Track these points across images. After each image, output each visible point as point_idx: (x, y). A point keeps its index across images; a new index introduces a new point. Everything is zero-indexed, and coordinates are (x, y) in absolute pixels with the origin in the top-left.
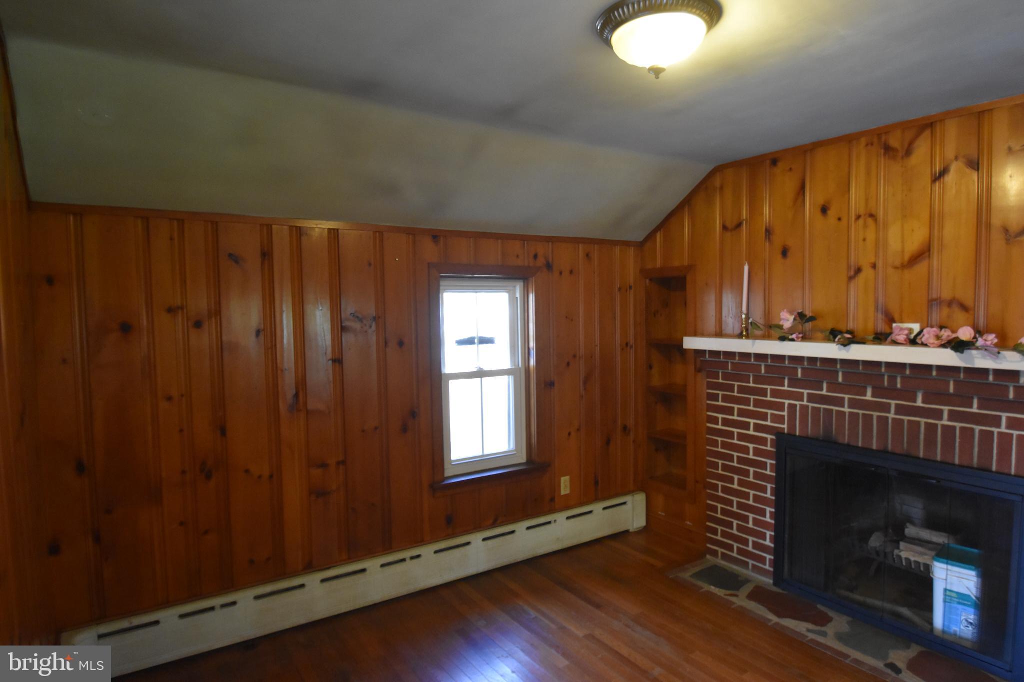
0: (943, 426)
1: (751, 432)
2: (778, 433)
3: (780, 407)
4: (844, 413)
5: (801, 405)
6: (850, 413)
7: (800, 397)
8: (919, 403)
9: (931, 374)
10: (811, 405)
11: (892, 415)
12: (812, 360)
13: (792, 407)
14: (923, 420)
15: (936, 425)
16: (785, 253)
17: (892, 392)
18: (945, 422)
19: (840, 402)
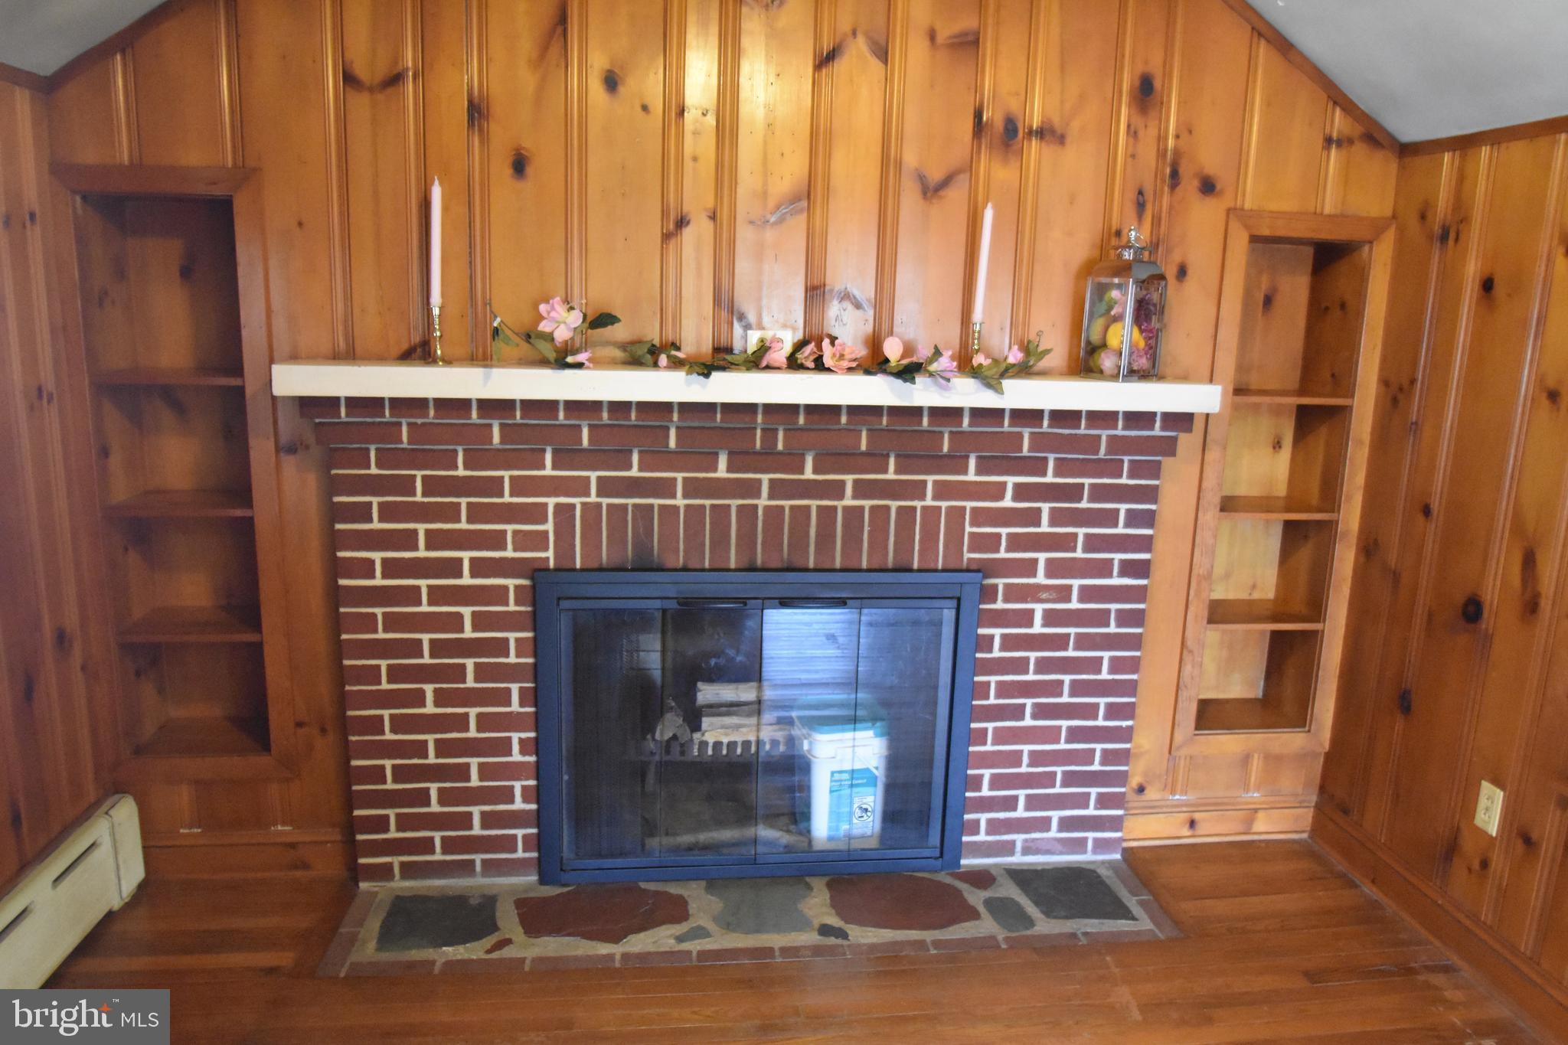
0: (846, 509)
1: (467, 580)
2: (536, 571)
3: (537, 514)
4: (676, 508)
5: (583, 504)
6: (687, 507)
7: (580, 487)
8: (809, 474)
9: (839, 422)
10: (605, 501)
11: (763, 502)
12: (620, 408)
13: (564, 513)
14: (814, 503)
15: (835, 508)
16: (519, 165)
17: (767, 459)
18: (849, 501)
19: (665, 488)
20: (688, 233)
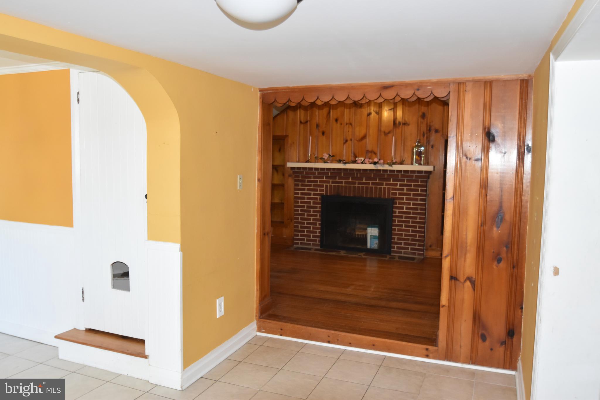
0: (370, 187)
1: (312, 196)
2: (322, 195)
3: (322, 186)
4: (343, 186)
5: (329, 185)
6: (345, 186)
7: (329, 182)
8: (364, 181)
9: (367, 172)
10: (333, 184)
11: (357, 185)
12: (334, 169)
13: (326, 186)
14: (365, 186)
15: (368, 187)
16: (323, 133)
17: (357, 179)
18: (371, 186)
19: (342, 183)
20: (348, 143)
